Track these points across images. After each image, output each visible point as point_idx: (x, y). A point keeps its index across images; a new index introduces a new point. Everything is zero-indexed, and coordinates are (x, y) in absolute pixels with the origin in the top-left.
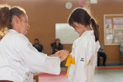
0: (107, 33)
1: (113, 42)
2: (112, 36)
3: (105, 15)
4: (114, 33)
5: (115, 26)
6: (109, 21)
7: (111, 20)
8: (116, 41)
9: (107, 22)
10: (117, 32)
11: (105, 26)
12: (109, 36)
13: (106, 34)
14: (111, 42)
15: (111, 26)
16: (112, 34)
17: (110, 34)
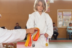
0: (59, 20)
1: (63, 26)
2: (62, 22)
3: (58, 10)
4: (63, 20)
5: (64, 16)
6: (61, 13)
7: (62, 13)
8: (64, 25)
10: (65, 20)
11: (58, 16)
13: (59, 21)
14: (62, 26)
15: (61, 16)
16: (62, 21)
17: (61, 21)
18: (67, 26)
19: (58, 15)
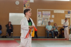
1: (42, 25)
2: (41, 21)
3: (38, 9)
5: (43, 16)
6: (40, 12)
7: (41, 12)
10: (44, 19)
12: (40, 21)
13: (38, 20)
15: (41, 15)
16: (42, 20)
17: (40, 20)
18: (46, 25)
19: (38, 14)
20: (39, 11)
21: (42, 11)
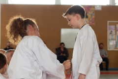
0: (110, 38)
1: (116, 48)
2: (115, 41)
3: (108, 22)
4: (117, 39)
6: (113, 27)
7: (114, 26)
9: (111, 28)
11: (109, 32)
12: (112, 41)
13: (109, 40)
14: (114, 47)
15: (114, 32)
16: (115, 40)
17: (113, 39)
19: (109, 29)
20: (110, 24)
21: (115, 24)
